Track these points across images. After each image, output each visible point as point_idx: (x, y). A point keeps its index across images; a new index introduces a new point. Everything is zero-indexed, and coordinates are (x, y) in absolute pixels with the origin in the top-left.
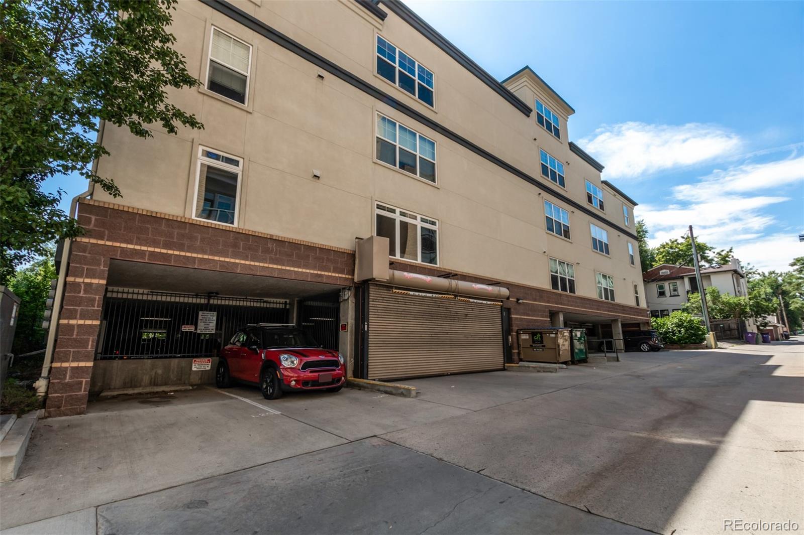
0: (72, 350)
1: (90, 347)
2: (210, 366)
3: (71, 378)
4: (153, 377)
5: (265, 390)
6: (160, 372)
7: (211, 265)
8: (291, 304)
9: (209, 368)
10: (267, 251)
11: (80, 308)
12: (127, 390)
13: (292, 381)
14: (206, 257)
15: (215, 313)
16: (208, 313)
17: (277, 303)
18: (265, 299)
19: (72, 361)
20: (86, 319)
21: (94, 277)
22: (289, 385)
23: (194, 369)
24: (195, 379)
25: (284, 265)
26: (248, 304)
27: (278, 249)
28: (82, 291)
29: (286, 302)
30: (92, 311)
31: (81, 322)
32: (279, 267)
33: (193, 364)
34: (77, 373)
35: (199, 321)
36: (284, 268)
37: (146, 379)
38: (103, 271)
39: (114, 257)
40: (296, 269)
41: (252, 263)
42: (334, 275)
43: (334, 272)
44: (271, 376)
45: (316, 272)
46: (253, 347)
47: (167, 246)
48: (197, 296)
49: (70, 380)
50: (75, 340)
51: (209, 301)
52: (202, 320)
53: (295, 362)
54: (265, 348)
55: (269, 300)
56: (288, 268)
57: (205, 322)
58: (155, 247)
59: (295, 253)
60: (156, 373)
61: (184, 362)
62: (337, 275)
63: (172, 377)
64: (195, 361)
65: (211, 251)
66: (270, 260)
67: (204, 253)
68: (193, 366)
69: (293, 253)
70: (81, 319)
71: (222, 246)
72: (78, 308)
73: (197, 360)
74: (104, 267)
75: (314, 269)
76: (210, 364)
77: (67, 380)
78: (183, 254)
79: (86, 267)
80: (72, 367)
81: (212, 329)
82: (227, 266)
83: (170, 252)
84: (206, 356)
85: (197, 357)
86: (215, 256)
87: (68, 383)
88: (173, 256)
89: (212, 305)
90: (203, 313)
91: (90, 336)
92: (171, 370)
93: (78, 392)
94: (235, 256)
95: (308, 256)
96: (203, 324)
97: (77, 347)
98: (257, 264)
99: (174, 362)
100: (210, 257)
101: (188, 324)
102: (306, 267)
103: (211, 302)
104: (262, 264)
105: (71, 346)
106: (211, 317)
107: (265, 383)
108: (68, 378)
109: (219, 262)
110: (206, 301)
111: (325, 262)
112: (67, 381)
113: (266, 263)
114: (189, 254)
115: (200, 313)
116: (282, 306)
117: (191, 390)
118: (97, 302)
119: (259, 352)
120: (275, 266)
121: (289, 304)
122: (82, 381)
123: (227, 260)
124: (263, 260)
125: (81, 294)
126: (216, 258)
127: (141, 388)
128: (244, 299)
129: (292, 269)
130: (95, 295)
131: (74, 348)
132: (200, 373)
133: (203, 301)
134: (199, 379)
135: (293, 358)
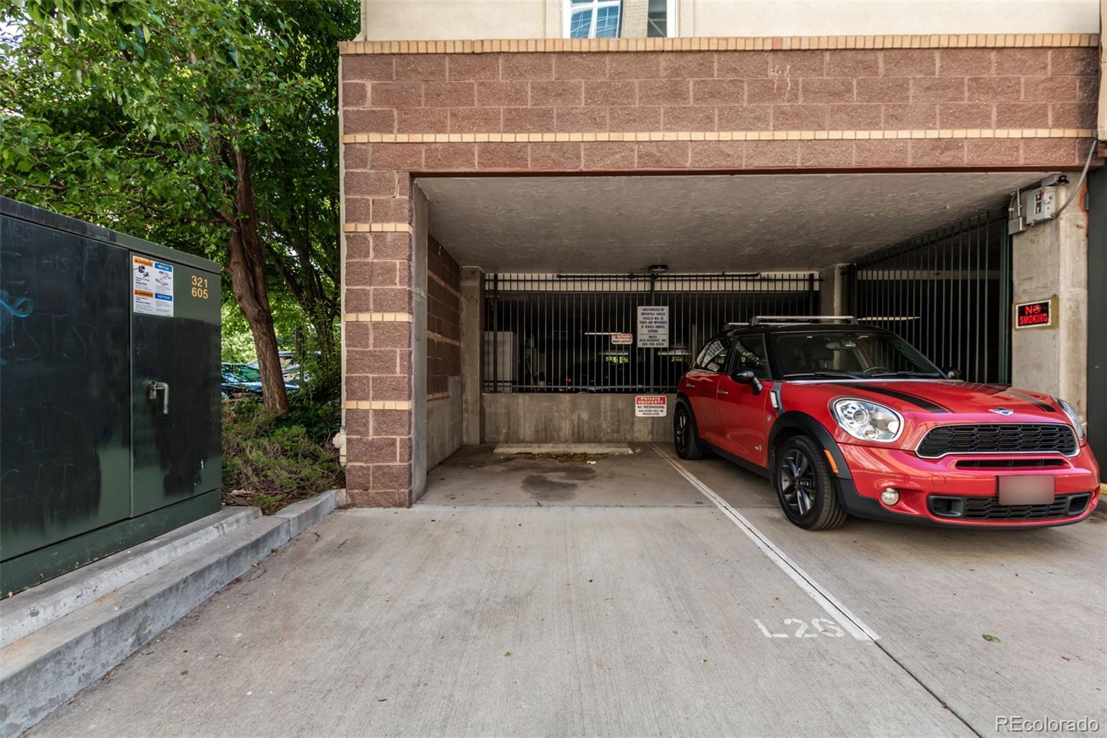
0: (370, 376)
1: (398, 369)
2: (665, 410)
3: (376, 432)
4: (575, 423)
5: (788, 496)
6: (585, 416)
7: (618, 156)
8: (826, 280)
9: (664, 414)
10: (767, 91)
11: (373, 287)
12: (530, 447)
13: (884, 490)
14: (603, 136)
15: (666, 309)
16: (654, 310)
17: (790, 279)
18: (764, 274)
19: (373, 399)
20: (385, 311)
21: (385, 219)
22: (877, 503)
23: (638, 414)
24: (642, 434)
25: (821, 128)
26: (729, 286)
27: (801, 79)
28: (371, 250)
29: (812, 275)
30: (393, 294)
31: (377, 317)
32: (808, 135)
33: (637, 406)
34: (385, 423)
35: (639, 325)
36: (822, 135)
37: (566, 428)
38: (400, 203)
39: (416, 169)
40: (863, 135)
41: (725, 136)
42: (1002, 133)
43: (1001, 124)
44: (805, 460)
45: (932, 134)
46: (745, 374)
47: (513, 124)
48: (631, 278)
49: (375, 437)
50: (372, 354)
51: (652, 286)
52: (643, 322)
53: (893, 427)
54: (777, 377)
55: (772, 274)
56: (835, 135)
57: (649, 327)
58: (489, 132)
59: (855, 83)
60: (579, 419)
61: (620, 400)
62: (1015, 133)
63: (604, 426)
64: (639, 399)
65: (613, 118)
66: (776, 119)
67: (598, 125)
68: (637, 410)
69: (850, 84)
70: (376, 311)
71: (641, 98)
72: (368, 288)
73: (642, 397)
74: (401, 194)
75: (927, 122)
76: (665, 406)
77: (371, 436)
78: (549, 137)
79: (370, 198)
80: (375, 410)
81: (663, 340)
82: (658, 154)
83: (522, 137)
84: (657, 391)
85: (641, 391)
86: (623, 130)
87: (372, 442)
88: (530, 147)
89: (659, 294)
90: (644, 310)
91: (395, 347)
92: (602, 414)
93: (390, 461)
94: (675, 121)
95: (902, 86)
96: (647, 330)
97: (378, 369)
98: (739, 135)
99: (606, 400)
100: (615, 136)
101: (620, 330)
102: (896, 120)
103: (658, 287)
104: (752, 135)
105: (368, 367)
106: (660, 317)
107: (784, 477)
108: (371, 431)
109: (636, 147)
110: (648, 287)
111: (967, 94)
112: (370, 438)
113: (767, 129)
114: (562, 137)
115: (640, 309)
116: (802, 287)
117: (631, 455)
118: (398, 273)
119: (760, 387)
120: (794, 135)
121: (820, 280)
122: (395, 439)
123: (657, 136)
124: (758, 122)
125: (371, 258)
126: (629, 137)
127: (550, 445)
128: (718, 276)
129: (849, 135)
130: (393, 258)
131: (372, 372)
132: (649, 422)
133: (643, 287)
134: (649, 433)
135: (883, 413)
